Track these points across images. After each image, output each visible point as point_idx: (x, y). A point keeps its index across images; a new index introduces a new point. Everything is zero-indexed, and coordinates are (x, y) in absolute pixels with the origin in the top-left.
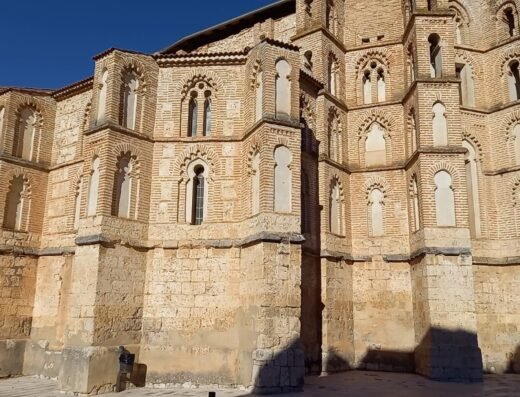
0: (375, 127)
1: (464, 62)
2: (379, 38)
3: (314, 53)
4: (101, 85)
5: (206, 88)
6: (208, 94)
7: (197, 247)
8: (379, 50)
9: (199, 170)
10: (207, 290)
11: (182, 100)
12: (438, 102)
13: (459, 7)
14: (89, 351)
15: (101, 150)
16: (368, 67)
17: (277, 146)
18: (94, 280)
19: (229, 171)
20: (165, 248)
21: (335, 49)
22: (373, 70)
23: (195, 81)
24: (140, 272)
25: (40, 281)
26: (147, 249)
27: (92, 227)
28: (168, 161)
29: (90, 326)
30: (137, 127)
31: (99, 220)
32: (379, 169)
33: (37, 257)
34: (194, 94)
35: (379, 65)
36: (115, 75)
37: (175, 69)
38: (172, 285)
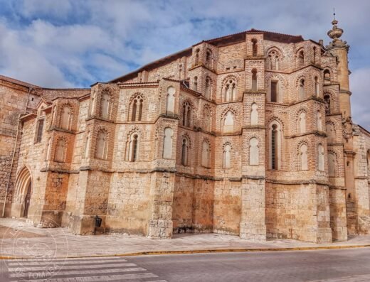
0: (229, 113)
1: (278, 79)
2: (235, 67)
3: (199, 77)
4: (93, 99)
5: (141, 98)
6: (141, 101)
7: (133, 172)
8: (233, 74)
9: (136, 137)
10: (136, 192)
11: (130, 104)
12: (254, 103)
13: (277, 50)
14: (82, 216)
15: (91, 128)
16: (228, 83)
17: (166, 128)
18: (85, 186)
19: (148, 138)
20: (119, 173)
21: (210, 74)
22: (230, 84)
23: (136, 95)
24: (107, 183)
25: (70, 185)
26: (111, 173)
27: (86, 163)
28: (122, 133)
29: (83, 206)
30: (109, 117)
31: (89, 160)
32: (230, 135)
33: (69, 174)
34: (136, 101)
35: (233, 81)
36: (98, 95)
37: (128, 90)
38: (121, 189)
